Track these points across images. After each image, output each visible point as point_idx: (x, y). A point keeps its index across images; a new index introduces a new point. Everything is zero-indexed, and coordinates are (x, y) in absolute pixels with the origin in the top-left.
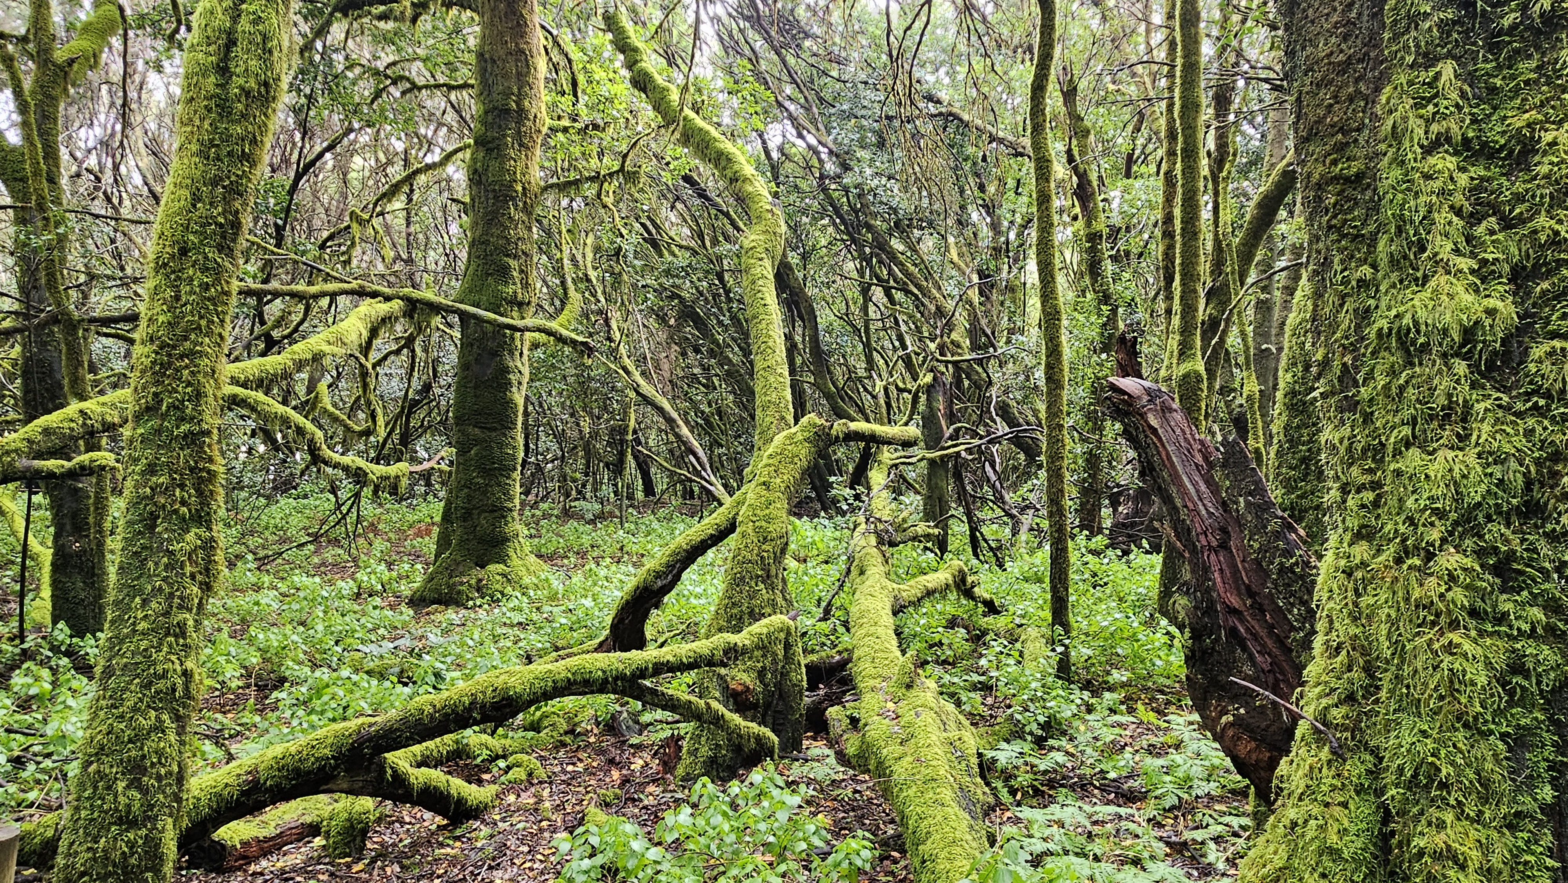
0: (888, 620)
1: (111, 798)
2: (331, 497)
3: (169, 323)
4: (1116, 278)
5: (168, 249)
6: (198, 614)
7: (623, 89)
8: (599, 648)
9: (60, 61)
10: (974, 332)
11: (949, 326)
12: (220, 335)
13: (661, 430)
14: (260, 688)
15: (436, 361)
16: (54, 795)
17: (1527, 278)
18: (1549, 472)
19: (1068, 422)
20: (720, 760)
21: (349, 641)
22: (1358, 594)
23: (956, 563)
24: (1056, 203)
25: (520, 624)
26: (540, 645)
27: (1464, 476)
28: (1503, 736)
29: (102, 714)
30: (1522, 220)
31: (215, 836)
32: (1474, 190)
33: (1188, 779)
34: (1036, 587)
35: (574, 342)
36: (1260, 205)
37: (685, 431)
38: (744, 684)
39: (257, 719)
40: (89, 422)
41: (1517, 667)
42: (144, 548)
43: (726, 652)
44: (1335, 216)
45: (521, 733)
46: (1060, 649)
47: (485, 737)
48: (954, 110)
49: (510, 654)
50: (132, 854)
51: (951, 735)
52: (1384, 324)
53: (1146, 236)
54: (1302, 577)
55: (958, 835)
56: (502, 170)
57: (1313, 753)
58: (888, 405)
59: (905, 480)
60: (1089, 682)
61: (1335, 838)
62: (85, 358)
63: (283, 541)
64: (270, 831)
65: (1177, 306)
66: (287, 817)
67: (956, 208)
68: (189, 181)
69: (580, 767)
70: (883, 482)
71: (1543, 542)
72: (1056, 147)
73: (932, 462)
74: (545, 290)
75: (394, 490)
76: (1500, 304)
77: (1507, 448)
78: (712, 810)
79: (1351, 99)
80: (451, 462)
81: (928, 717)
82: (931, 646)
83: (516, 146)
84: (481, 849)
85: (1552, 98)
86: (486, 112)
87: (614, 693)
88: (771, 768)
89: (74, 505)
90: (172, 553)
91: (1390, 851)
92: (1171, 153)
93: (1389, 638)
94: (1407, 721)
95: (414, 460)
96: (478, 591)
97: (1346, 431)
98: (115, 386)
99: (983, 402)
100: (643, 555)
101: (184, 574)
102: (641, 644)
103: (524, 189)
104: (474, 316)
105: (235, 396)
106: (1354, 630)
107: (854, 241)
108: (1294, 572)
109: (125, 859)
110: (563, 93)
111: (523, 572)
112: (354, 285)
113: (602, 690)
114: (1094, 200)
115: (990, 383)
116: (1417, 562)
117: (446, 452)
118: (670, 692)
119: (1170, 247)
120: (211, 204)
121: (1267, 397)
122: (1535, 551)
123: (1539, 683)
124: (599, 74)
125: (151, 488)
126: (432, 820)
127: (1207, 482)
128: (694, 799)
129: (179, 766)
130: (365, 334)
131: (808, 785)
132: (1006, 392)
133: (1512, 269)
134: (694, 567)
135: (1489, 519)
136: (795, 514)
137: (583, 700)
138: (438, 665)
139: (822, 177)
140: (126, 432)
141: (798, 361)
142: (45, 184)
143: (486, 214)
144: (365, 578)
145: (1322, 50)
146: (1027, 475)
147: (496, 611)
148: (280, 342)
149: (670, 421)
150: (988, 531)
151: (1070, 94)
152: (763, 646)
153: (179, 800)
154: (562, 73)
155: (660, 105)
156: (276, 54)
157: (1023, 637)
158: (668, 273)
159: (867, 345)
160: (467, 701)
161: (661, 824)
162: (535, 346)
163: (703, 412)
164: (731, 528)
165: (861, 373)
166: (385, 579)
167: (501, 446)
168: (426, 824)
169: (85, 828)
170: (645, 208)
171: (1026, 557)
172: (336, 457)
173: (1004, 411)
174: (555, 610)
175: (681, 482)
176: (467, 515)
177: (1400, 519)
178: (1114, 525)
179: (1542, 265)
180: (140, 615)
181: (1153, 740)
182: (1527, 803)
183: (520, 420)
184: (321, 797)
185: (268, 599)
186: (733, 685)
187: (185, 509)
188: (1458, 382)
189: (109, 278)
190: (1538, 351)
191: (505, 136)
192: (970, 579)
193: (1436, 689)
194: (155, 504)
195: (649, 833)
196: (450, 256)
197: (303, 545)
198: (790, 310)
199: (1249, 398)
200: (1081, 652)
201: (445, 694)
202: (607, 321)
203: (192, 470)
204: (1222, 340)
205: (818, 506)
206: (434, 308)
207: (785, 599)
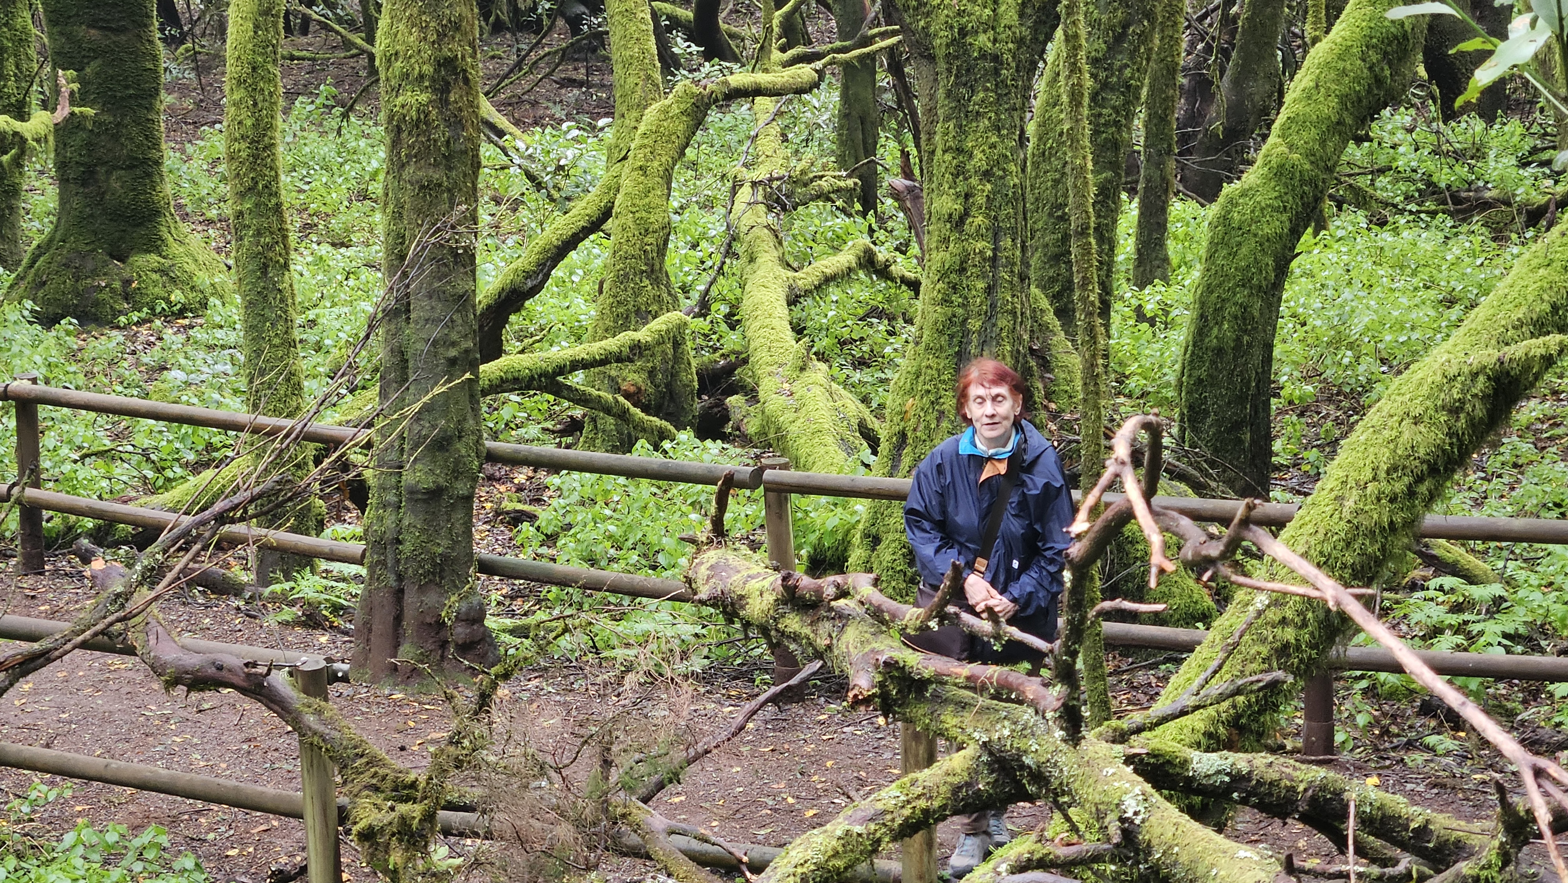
0: (781, 310)
23: (861, 241)
38: (637, 385)
43: (632, 348)
51: (836, 404)
96: (128, 299)
111: (190, 265)
176: (88, 176)
207: (670, 294)
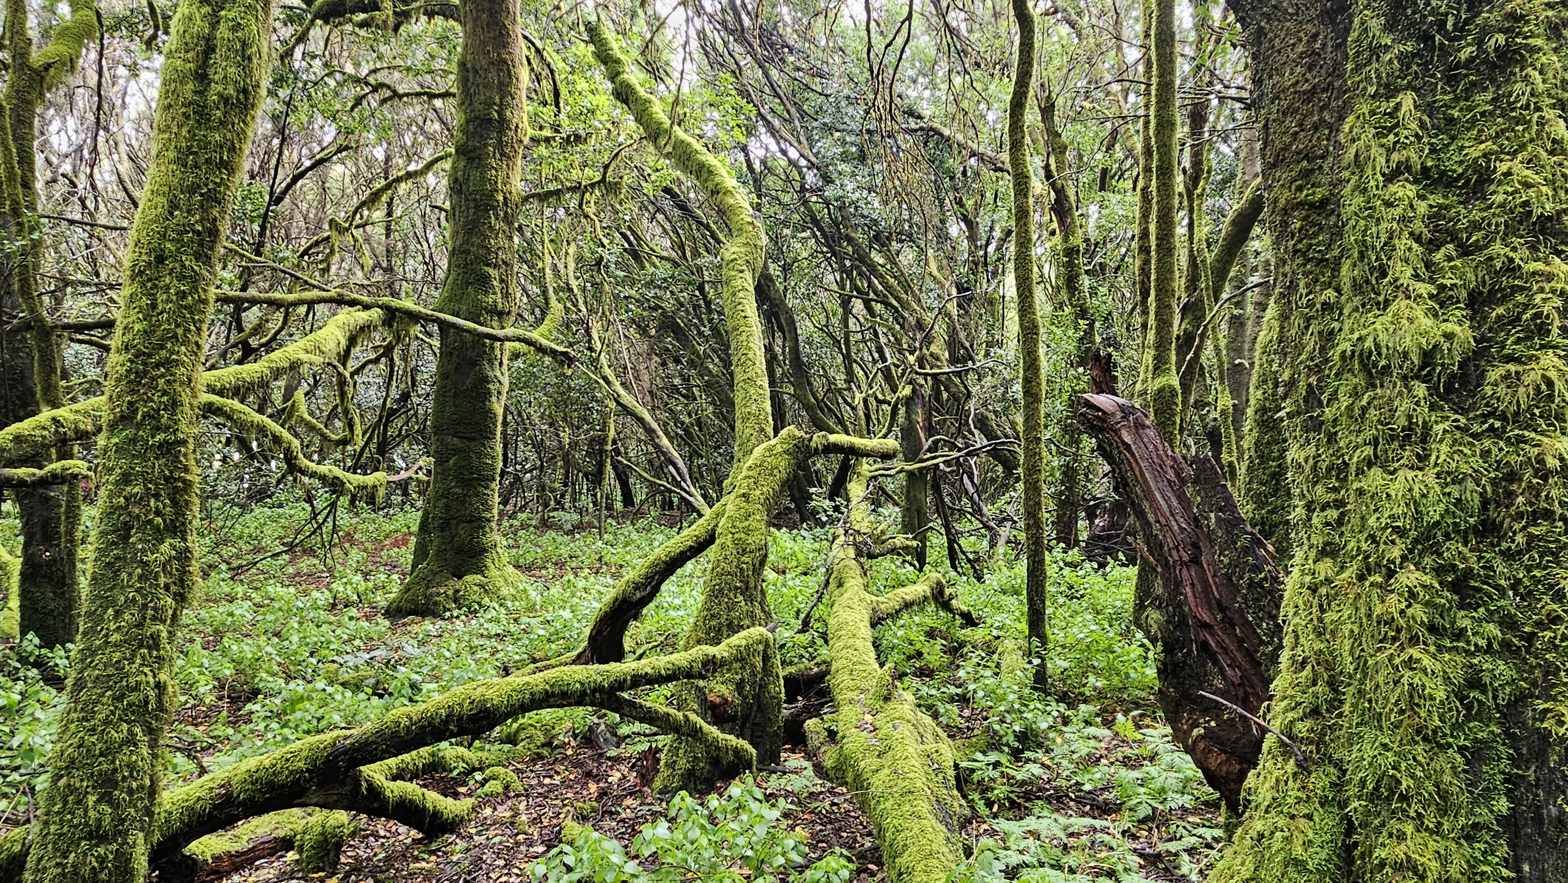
0: (866, 632)
1: (81, 812)
2: (307, 506)
3: (145, 332)
4: (1093, 292)
5: (144, 257)
6: (172, 625)
7: (604, 100)
8: (578, 660)
9: (36, 66)
10: (953, 343)
11: (928, 340)
12: (197, 344)
13: (639, 440)
14: (233, 700)
15: (415, 370)
16: (21, 808)
17: (1483, 304)
18: (1505, 492)
19: (1046, 435)
20: (698, 773)
21: (324, 652)
22: (1322, 610)
23: (935, 575)
24: (1036, 217)
25: (498, 635)
26: (517, 657)
27: (1424, 496)
28: (1461, 750)
29: (73, 727)
30: (1478, 248)
31: (186, 851)
32: (1433, 217)
33: (1162, 791)
34: (1013, 599)
35: (553, 353)
36: (1234, 222)
37: (665, 442)
38: (722, 697)
39: (230, 731)
40: (61, 430)
41: (1474, 682)
42: (117, 558)
43: (704, 665)
44: (1300, 241)
45: (497, 746)
46: (1037, 661)
47: (461, 750)
48: (935, 125)
49: (487, 666)
50: (102, 870)
51: (928, 747)
52: (1346, 346)
53: (1123, 250)
54: (1271, 592)
55: (935, 847)
56: (483, 180)
57: (1279, 765)
58: (868, 417)
59: (884, 492)
60: (1065, 694)
61: (1300, 850)
62: (58, 364)
63: (257, 550)
64: (243, 845)
65: (1152, 321)
66: (260, 832)
67: (936, 221)
68: (166, 189)
69: (557, 780)
70: (862, 495)
71: (1499, 560)
72: (1034, 164)
73: (911, 474)
74: (525, 300)
75: (371, 500)
76: (1457, 329)
77: (1465, 468)
78: (690, 824)
79: (1316, 128)
80: (429, 472)
81: (905, 730)
82: (909, 658)
83: (498, 156)
84: (457, 863)
85: (1507, 130)
86: (468, 122)
87: (592, 705)
88: (750, 780)
89: (45, 513)
90: (146, 564)
91: (1352, 862)
92: (1148, 170)
93: (1352, 653)
94: (1368, 734)
95: (392, 469)
96: (455, 602)
97: (1311, 450)
98: (87, 393)
99: (961, 414)
100: (621, 566)
101: (158, 585)
102: (619, 656)
103: (505, 198)
104: (454, 325)
105: (211, 404)
106: (1319, 646)
107: (834, 254)
108: (1262, 587)
109: (95, 874)
110: (545, 104)
111: (500, 583)
112: (333, 293)
113: (579, 703)
114: (1072, 215)
115: (969, 395)
116: (1380, 580)
117: (427, 461)
118: (648, 704)
119: (1147, 262)
120: (189, 212)
121: (1239, 411)
122: (1491, 568)
123: (1495, 697)
124: (582, 85)
125: (125, 498)
126: (407, 834)
127: (1178, 498)
128: (672, 813)
129: (151, 780)
130: (344, 343)
131: (786, 797)
132: (985, 405)
133: (1469, 294)
134: (673, 578)
135: (1447, 537)
136: (774, 525)
137: (561, 712)
138: (415, 677)
139: (803, 189)
140: (101, 441)
141: (779, 371)
142: (19, 188)
143: (466, 223)
144: (341, 589)
145: (1288, 79)
146: (1005, 487)
147: (474, 622)
148: (257, 349)
149: (650, 431)
150: (966, 543)
151: (1048, 111)
152: (741, 657)
153: (149, 813)
154: (544, 83)
155: (643, 116)
156: (255, 61)
157: (1000, 650)
158: (650, 284)
159: (847, 357)
160: (443, 712)
161: (638, 839)
162: (515, 356)
163: (683, 423)
164: (710, 539)
165: (841, 384)
166: (361, 589)
167: (479, 455)
168: (401, 838)
169: (55, 843)
170: (627, 218)
171: (1004, 569)
172: (313, 466)
173: (982, 424)
174: (533, 621)
175: (661, 493)
176: (445, 526)
177: (1362, 536)
178: (1092, 537)
179: (1497, 291)
180: (113, 627)
181: (1128, 752)
182: (1483, 815)
183: (499, 429)
184: (295, 810)
185: (242, 610)
186: (711, 697)
187: (159, 520)
188: (1417, 404)
189: (83, 284)
190: (1494, 375)
191: (486, 145)
192: (947, 592)
193: (1396, 704)
194: (129, 514)
195: (626, 847)
196: (430, 264)
197: (277, 554)
198: (770, 322)
199: (1223, 412)
200: (1057, 664)
201: (422, 707)
202: (588, 331)
203: (167, 479)
204: (1197, 355)
205: (797, 517)
206: (414, 317)
207: (763, 611)
